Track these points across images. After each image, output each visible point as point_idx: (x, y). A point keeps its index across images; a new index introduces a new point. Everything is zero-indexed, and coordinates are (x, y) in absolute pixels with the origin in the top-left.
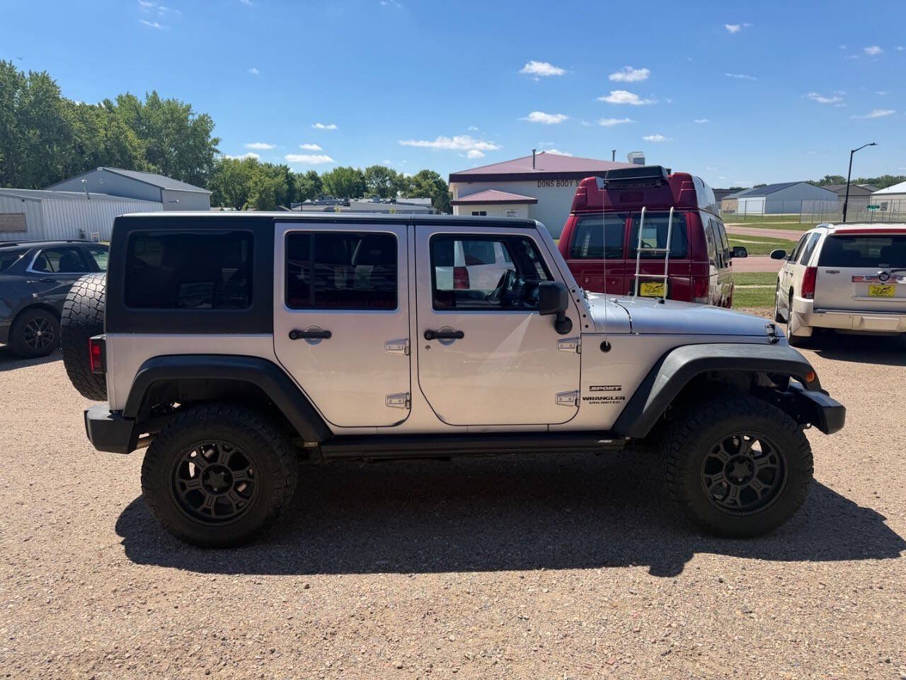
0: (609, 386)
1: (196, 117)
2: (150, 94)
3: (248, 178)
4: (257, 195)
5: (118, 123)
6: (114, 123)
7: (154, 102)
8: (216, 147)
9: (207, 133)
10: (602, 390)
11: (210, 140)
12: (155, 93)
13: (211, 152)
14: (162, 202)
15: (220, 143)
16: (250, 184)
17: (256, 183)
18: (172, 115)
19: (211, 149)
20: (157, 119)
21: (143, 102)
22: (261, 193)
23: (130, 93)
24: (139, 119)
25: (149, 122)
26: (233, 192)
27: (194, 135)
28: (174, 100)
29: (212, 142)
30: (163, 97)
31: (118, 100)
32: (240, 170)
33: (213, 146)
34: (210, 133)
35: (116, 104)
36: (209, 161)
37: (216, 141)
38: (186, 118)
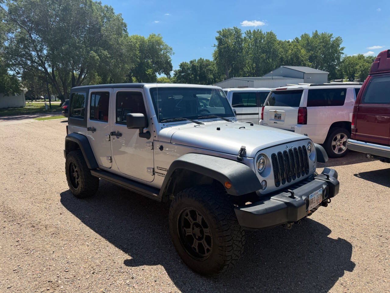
0: (163, 168)
1: (334, 39)
2: (314, 32)
3: (357, 64)
4: (360, 72)
5: (297, 47)
6: (296, 47)
7: (316, 35)
8: (343, 52)
9: (338, 46)
10: (161, 169)
11: (340, 49)
12: (316, 31)
13: (340, 54)
14: (304, 79)
15: (344, 50)
16: (358, 67)
17: (360, 67)
18: (323, 40)
19: (340, 53)
20: (316, 43)
21: (311, 36)
22: (362, 71)
23: (306, 33)
24: (308, 44)
25: (312, 44)
26: (348, 72)
27: (332, 47)
28: (325, 33)
29: (341, 50)
30: (320, 33)
31: (301, 37)
32: (354, 61)
33: (341, 51)
34: (340, 45)
35: (300, 39)
36: (338, 59)
37: (342, 49)
38: (330, 40)
